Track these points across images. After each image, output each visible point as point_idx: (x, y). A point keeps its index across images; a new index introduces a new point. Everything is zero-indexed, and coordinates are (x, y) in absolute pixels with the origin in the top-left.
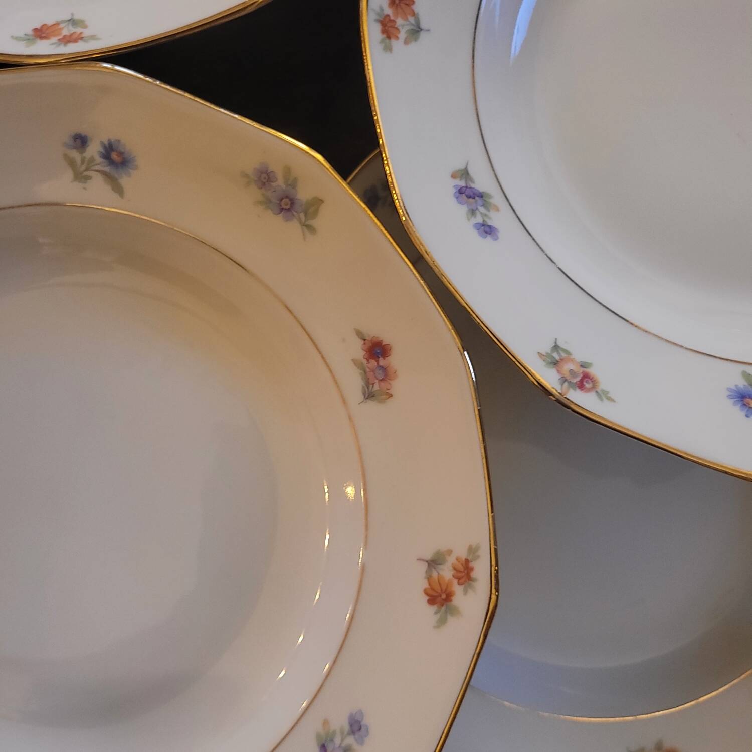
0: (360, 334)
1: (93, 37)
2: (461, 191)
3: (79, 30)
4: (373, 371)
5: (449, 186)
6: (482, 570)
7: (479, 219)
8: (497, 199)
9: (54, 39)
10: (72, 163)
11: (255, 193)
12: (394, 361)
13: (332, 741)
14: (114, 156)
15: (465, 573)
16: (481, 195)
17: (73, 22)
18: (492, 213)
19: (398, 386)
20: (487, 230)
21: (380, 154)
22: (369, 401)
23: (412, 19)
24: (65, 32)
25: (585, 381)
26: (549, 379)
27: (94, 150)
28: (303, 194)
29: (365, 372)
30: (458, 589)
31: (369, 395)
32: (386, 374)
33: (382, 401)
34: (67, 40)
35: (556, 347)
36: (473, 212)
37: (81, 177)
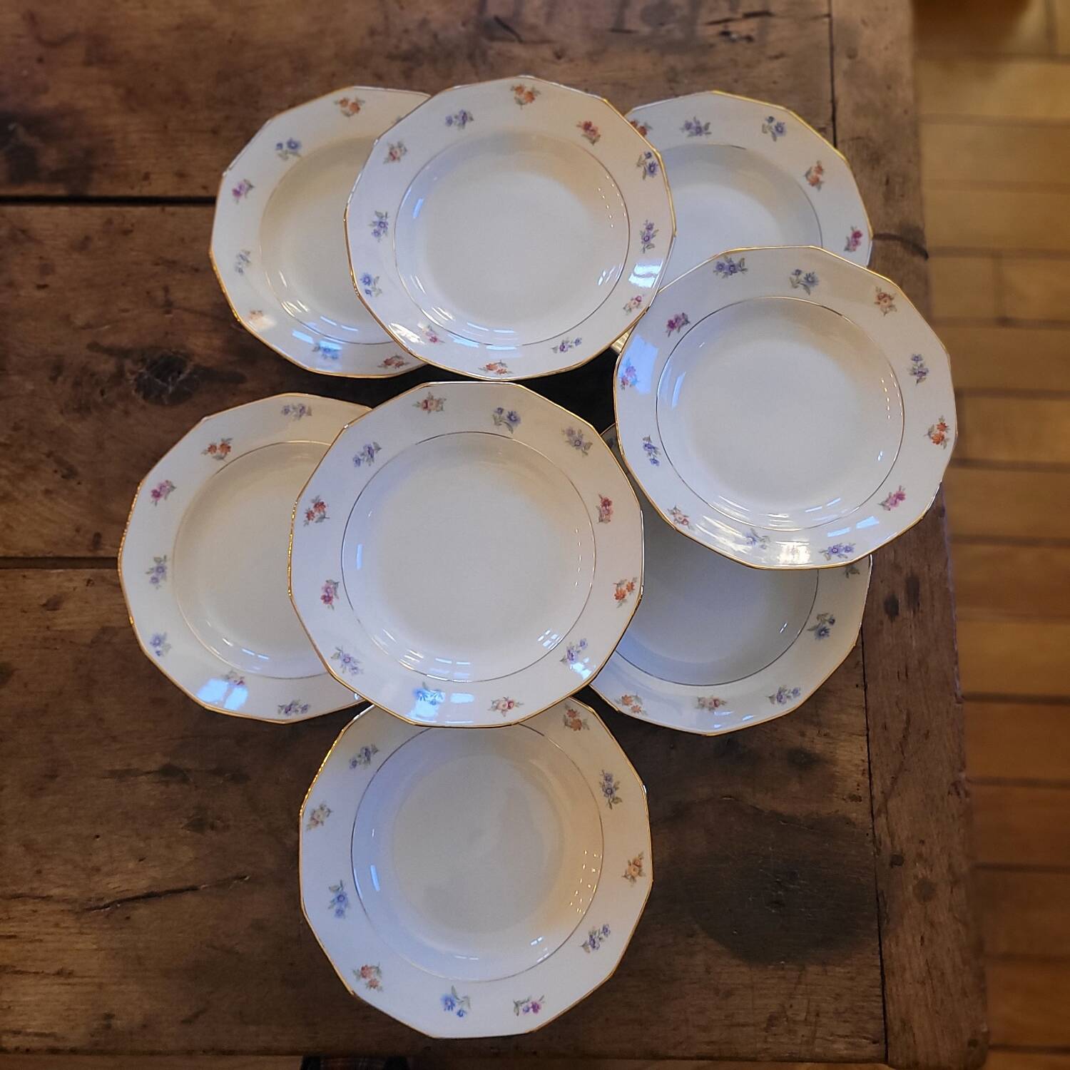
0: (600, 496)
1: (510, 372)
2: (646, 446)
3: (504, 368)
4: (604, 511)
5: (642, 443)
6: (637, 586)
7: (652, 457)
8: (661, 450)
9: (495, 371)
10: (495, 419)
11: (566, 438)
12: (612, 507)
13: (573, 649)
14: (512, 418)
15: (631, 588)
16: (654, 448)
17: (502, 364)
18: (658, 455)
19: (612, 517)
20: (655, 462)
21: (615, 425)
22: (601, 523)
23: (633, 377)
24: (499, 368)
25: (684, 521)
26: (670, 519)
27: (505, 414)
28: (585, 440)
29: (600, 511)
30: (627, 593)
31: (601, 520)
32: (609, 512)
33: (606, 523)
34: (501, 372)
35: (675, 508)
36: (650, 454)
37: (497, 424)
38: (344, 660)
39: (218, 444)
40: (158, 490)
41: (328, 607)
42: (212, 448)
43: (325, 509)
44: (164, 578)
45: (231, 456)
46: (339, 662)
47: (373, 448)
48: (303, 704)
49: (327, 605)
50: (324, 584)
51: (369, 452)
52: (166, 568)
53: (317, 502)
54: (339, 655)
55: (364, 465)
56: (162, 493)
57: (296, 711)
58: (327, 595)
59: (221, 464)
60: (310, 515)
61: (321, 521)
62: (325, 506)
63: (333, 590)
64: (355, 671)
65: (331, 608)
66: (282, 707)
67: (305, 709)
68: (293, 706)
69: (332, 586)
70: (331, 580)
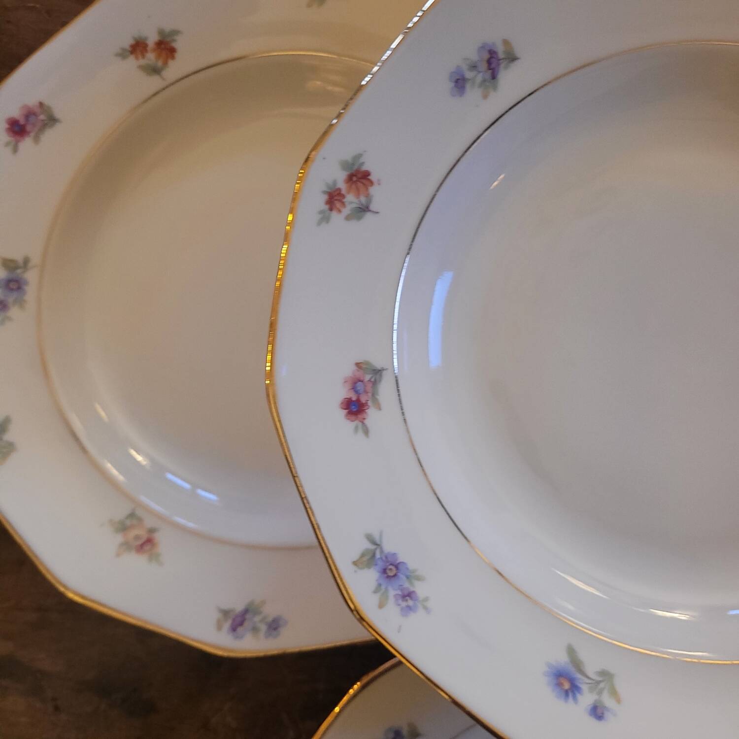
38: (384, 571)
39: (152, 39)
40: (22, 122)
41: (356, 429)
42: (138, 47)
43: (373, 190)
44: (21, 303)
45: (175, 69)
46: (371, 576)
47: (501, 55)
48: (271, 611)
49: (353, 424)
50: (349, 370)
51: (489, 62)
52: (26, 283)
53: (355, 167)
54: (374, 555)
55: (473, 93)
56: (28, 128)
57: (255, 630)
58: (354, 399)
59: (154, 83)
60: (334, 198)
61: (359, 218)
62: (372, 183)
63: (369, 386)
64: (410, 603)
65: (360, 433)
66: (226, 613)
67: (274, 626)
68: (247, 616)
69: (367, 377)
70: (367, 363)
